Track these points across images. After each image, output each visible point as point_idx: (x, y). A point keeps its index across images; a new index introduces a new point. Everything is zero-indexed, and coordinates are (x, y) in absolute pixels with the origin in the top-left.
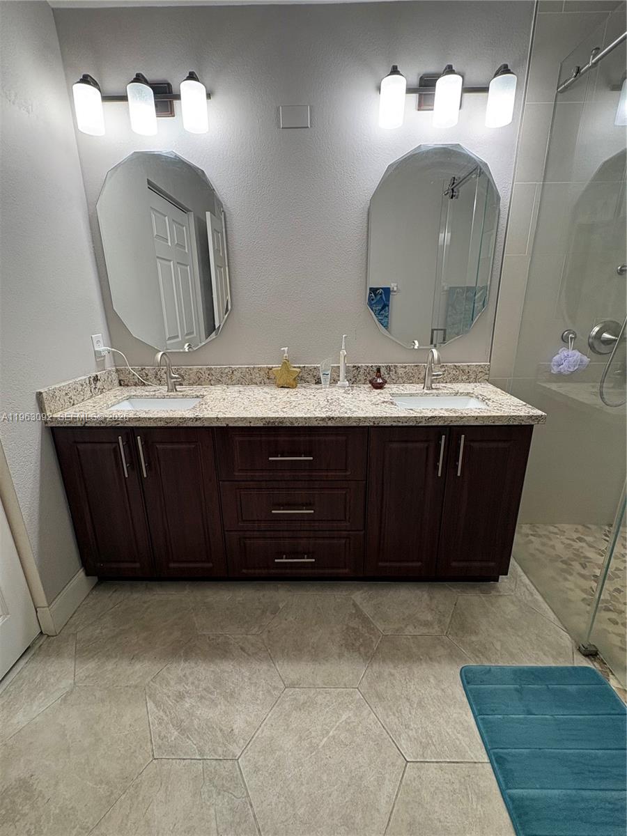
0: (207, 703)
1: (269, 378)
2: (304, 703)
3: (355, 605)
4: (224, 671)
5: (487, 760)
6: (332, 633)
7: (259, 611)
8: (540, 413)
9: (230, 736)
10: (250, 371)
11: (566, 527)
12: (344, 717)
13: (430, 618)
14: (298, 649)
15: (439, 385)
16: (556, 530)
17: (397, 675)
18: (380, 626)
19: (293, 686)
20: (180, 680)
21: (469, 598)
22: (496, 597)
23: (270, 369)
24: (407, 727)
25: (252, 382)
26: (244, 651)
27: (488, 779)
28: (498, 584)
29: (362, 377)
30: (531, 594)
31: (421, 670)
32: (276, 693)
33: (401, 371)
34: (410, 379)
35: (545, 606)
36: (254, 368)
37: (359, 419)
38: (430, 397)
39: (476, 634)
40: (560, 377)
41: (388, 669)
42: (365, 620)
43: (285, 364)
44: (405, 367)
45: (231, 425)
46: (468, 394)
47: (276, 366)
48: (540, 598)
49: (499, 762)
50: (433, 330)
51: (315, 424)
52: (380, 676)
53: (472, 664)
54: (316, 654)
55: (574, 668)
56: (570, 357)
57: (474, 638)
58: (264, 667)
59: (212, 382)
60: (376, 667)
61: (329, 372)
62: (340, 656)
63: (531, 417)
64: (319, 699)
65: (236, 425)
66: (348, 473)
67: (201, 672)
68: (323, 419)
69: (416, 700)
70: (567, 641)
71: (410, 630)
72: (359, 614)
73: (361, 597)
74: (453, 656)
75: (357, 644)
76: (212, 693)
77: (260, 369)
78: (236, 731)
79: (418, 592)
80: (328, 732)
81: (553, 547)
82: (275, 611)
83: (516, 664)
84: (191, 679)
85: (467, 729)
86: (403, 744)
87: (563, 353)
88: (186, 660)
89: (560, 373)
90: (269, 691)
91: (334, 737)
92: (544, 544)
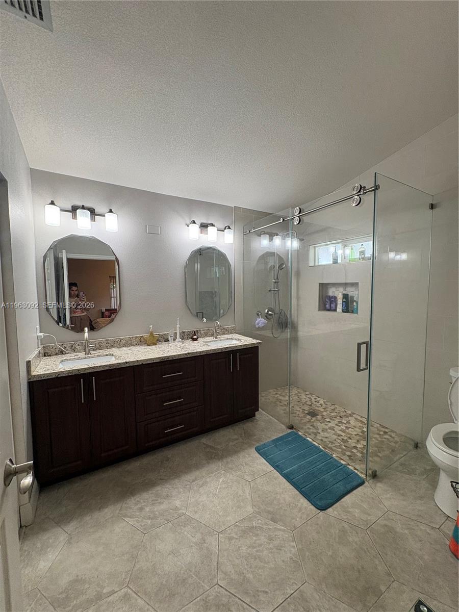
0: (157, 504)
1: (142, 342)
2: (203, 484)
3: (204, 444)
4: (158, 491)
5: (273, 469)
6: (200, 457)
7: (160, 463)
8: (260, 341)
9: (176, 509)
10: (131, 339)
11: (271, 390)
12: (221, 481)
13: (236, 437)
14: (188, 468)
15: (219, 336)
16: (267, 393)
17: (234, 460)
18: (219, 447)
19: (194, 481)
20: (136, 504)
21: (248, 425)
22: (257, 422)
23: (142, 337)
24: (245, 472)
25: (131, 345)
26: (162, 480)
27: (277, 474)
28: (256, 417)
29: (186, 337)
30: (268, 417)
31: (241, 454)
32: (188, 486)
33: (202, 332)
34: (206, 335)
35: (273, 419)
36: (133, 337)
37: (200, 352)
38: (218, 342)
39: (255, 435)
40: (259, 329)
41: (229, 459)
42: (211, 447)
43: (151, 334)
44: (204, 330)
45: (144, 363)
46: (231, 339)
47: (145, 335)
48: (271, 417)
49: (277, 467)
50: (197, 313)
51: (183, 357)
52: (227, 462)
53: (258, 445)
54: (197, 466)
55: (289, 433)
56: (261, 321)
57: (255, 437)
58: (176, 481)
59: (108, 347)
60: (224, 461)
61: (173, 335)
62: (208, 463)
63: (257, 343)
64: (208, 480)
65: (146, 363)
66: (196, 378)
67: (146, 496)
68: (186, 354)
69: (244, 464)
70: (284, 427)
71: (231, 444)
72: (208, 446)
73: (204, 440)
74: (250, 446)
75: (213, 456)
76: (157, 500)
77: (136, 337)
78: (178, 506)
79: (228, 430)
80: (218, 488)
81: (269, 399)
82: (168, 459)
83: (271, 439)
84: (142, 501)
85: (264, 464)
86: (246, 477)
87: (259, 320)
88: (133, 496)
89: (259, 327)
90: (185, 487)
91: (220, 488)
92: (266, 399)
